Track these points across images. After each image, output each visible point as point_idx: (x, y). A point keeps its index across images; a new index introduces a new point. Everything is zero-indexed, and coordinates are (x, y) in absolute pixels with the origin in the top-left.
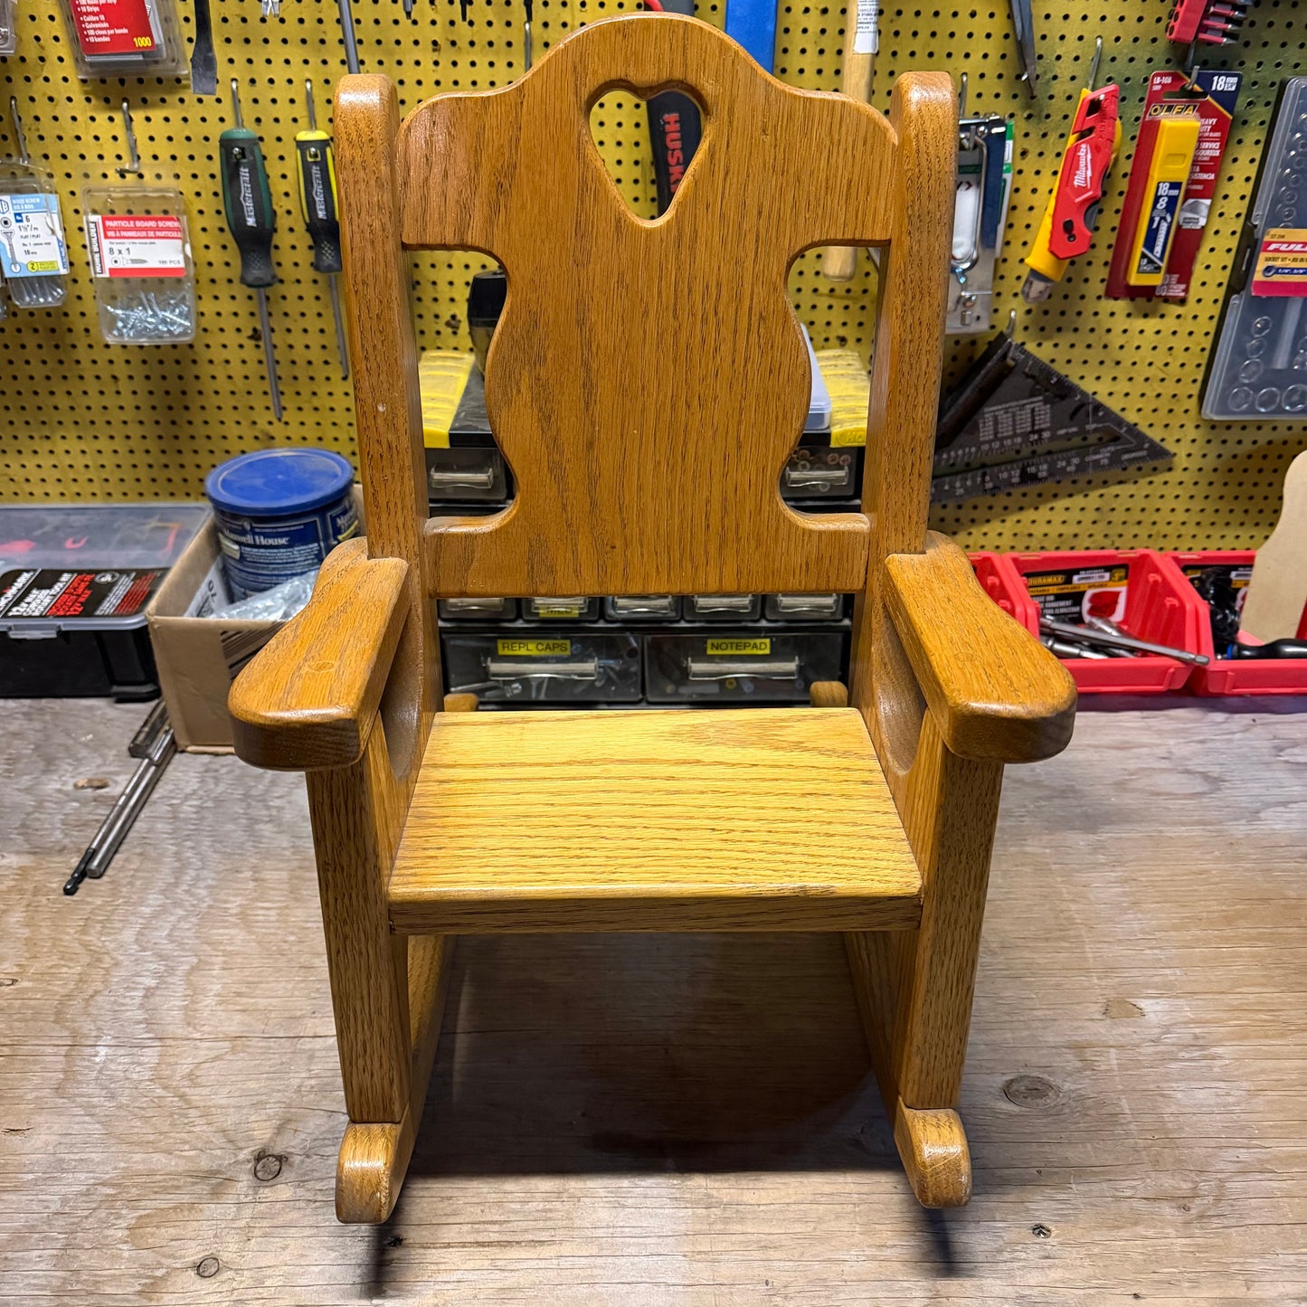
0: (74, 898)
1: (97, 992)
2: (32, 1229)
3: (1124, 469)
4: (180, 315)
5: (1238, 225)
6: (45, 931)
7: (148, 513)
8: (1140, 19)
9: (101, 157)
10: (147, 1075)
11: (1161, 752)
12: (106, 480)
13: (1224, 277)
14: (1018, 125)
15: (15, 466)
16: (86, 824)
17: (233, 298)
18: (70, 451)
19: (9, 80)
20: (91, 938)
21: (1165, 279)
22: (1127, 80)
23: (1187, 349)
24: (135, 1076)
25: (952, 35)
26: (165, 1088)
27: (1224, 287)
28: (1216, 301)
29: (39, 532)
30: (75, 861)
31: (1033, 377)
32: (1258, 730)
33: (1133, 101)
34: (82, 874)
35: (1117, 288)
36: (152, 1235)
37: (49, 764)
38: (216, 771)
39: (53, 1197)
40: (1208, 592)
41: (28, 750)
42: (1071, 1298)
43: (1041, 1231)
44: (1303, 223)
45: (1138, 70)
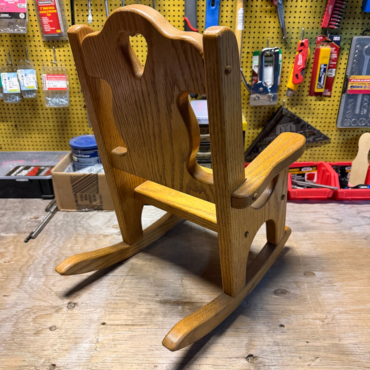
0: (28, 243)
1: (31, 265)
2: (7, 318)
3: (317, 143)
4: (65, 100)
5: (343, 76)
6: (19, 251)
7: (55, 154)
8: (314, 23)
9: (47, 60)
10: (42, 284)
11: (326, 213)
12: (45, 145)
13: (341, 90)
14: (283, 50)
15: (22, 141)
16: (32, 227)
17: (79, 97)
18: (36, 137)
19: (25, 41)
20: (31, 252)
21: (324, 90)
22: (311, 38)
23: (332, 110)
24: (38, 284)
25: (264, 27)
26: (46, 287)
27: (341, 93)
28: (339, 96)
29: (26, 158)
30: (28, 235)
31: (290, 117)
32: (353, 208)
33: (313, 44)
34: (30, 238)
35: (312, 93)
36: (39, 320)
37: (24, 213)
38: (68, 215)
39: (14, 312)
40: (338, 171)
41: (19, 210)
42: (289, 342)
43: (282, 326)
44: (360, 74)
45: (314, 36)
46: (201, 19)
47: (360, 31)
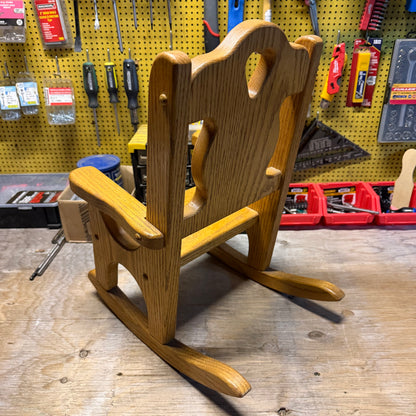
0: (33, 281)
1: (37, 307)
2: (14, 369)
3: (356, 159)
4: (71, 116)
5: (385, 84)
6: (24, 290)
7: (61, 176)
8: (351, 24)
9: (49, 72)
10: (50, 329)
11: (366, 241)
12: (50, 167)
13: (382, 100)
15: (23, 163)
16: (38, 262)
17: (87, 112)
18: (39, 158)
19: (24, 50)
20: (37, 292)
21: (364, 100)
22: (348, 42)
23: (372, 122)
24: (47, 329)
25: (295, 30)
26: (55, 332)
27: (382, 103)
28: (380, 107)
29: (29, 181)
30: (33, 271)
31: (325, 131)
32: (396, 235)
33: (350, 48)
34: (36, 275)
35: (349, 103)
36: (48, 371)
37: (28, 246)
38: (77, 247)
39: (20, 362)
40: (379, 193)
41: (22, 242)
42: (325, 393)
43: (317, 374)
44: (404, 82)
45: (351, 39)
46: (222, 22)
47: (404, 33)
